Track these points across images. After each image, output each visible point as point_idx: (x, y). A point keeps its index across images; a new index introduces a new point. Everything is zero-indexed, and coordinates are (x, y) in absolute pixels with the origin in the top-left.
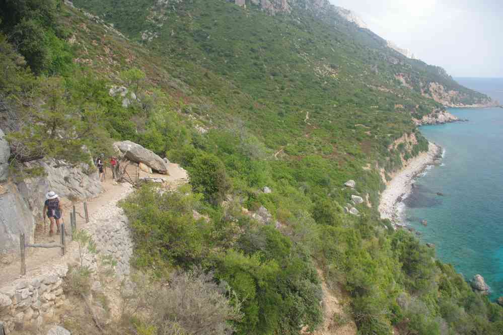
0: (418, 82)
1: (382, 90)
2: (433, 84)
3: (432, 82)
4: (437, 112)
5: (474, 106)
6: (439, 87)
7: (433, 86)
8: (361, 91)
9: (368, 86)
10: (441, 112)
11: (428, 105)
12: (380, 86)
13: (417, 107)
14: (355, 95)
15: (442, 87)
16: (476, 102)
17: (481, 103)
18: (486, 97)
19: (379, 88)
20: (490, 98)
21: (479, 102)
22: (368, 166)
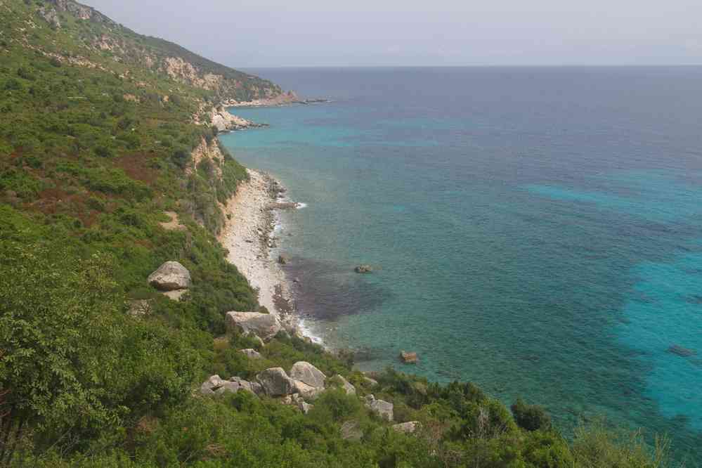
0: (143, 57)
1: (81, 63)
2: (171, 61)
3: (171, 57)
4: (208, 109)
5: (254, 103)
6: (185, 67)
7: (174, 64)
8: (31, 64)
9: (45, 54)
10: (214, 110)
11: (187, 95)
12: (74, 56)
13: (166, 98)
14: (20, 73)
15: (190, 67)
16: (256, 95)
17: (265, 97)
18: (271, 86)
19: (71, 60)
20: (278, 87)
21: (263, 95)
22: (171, 220)
